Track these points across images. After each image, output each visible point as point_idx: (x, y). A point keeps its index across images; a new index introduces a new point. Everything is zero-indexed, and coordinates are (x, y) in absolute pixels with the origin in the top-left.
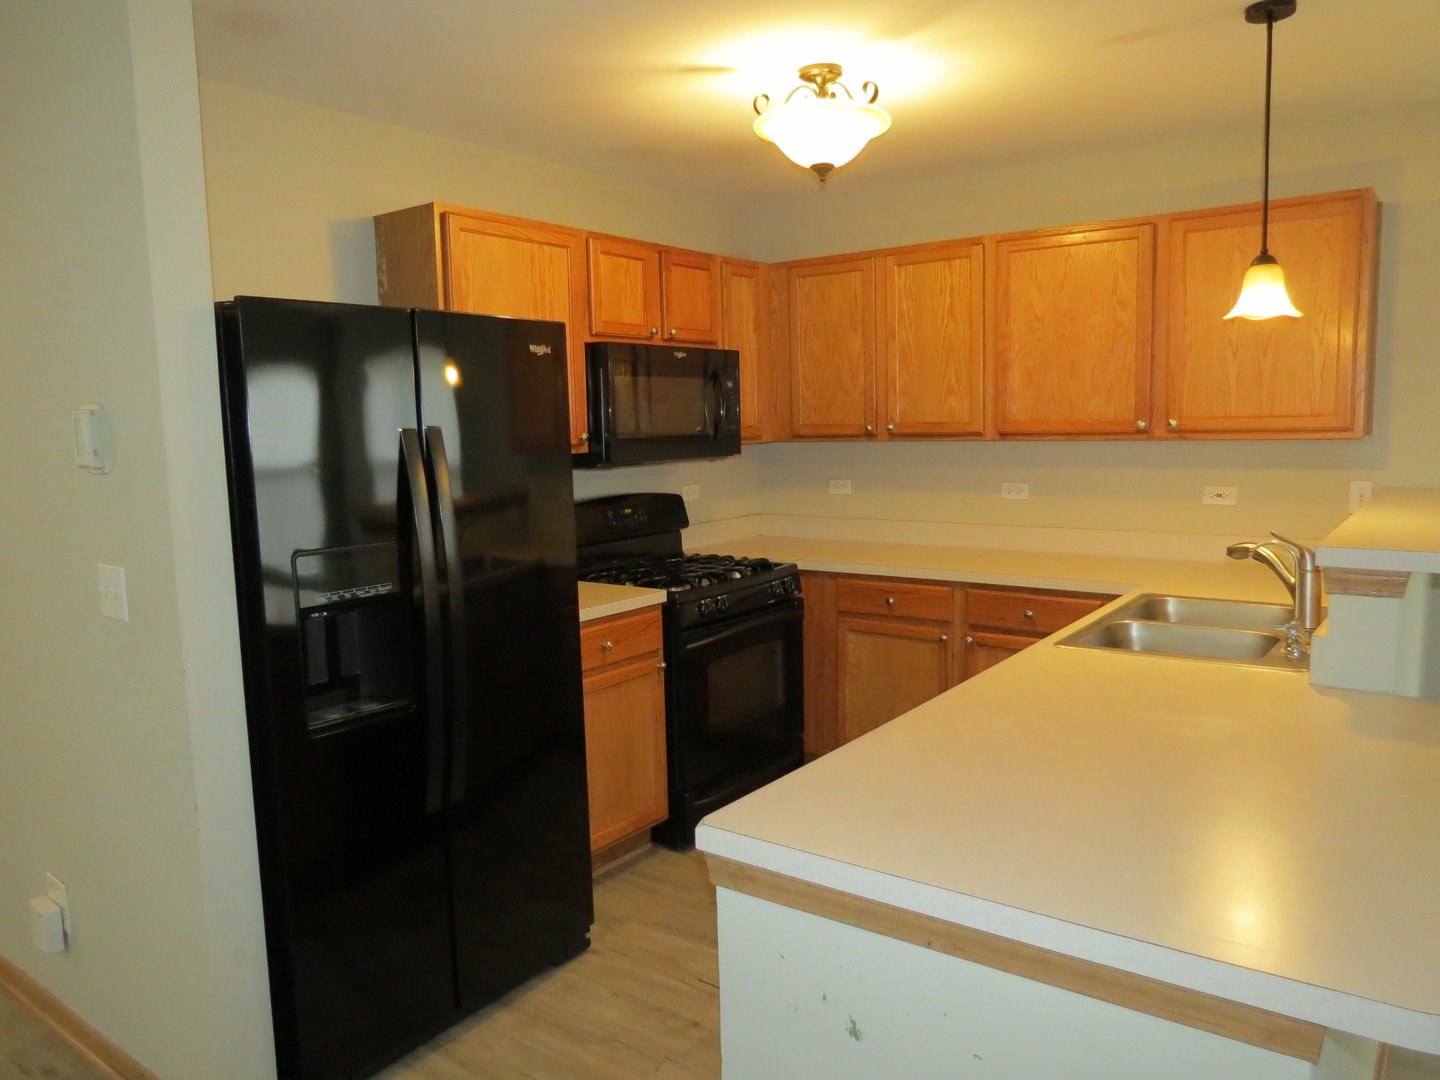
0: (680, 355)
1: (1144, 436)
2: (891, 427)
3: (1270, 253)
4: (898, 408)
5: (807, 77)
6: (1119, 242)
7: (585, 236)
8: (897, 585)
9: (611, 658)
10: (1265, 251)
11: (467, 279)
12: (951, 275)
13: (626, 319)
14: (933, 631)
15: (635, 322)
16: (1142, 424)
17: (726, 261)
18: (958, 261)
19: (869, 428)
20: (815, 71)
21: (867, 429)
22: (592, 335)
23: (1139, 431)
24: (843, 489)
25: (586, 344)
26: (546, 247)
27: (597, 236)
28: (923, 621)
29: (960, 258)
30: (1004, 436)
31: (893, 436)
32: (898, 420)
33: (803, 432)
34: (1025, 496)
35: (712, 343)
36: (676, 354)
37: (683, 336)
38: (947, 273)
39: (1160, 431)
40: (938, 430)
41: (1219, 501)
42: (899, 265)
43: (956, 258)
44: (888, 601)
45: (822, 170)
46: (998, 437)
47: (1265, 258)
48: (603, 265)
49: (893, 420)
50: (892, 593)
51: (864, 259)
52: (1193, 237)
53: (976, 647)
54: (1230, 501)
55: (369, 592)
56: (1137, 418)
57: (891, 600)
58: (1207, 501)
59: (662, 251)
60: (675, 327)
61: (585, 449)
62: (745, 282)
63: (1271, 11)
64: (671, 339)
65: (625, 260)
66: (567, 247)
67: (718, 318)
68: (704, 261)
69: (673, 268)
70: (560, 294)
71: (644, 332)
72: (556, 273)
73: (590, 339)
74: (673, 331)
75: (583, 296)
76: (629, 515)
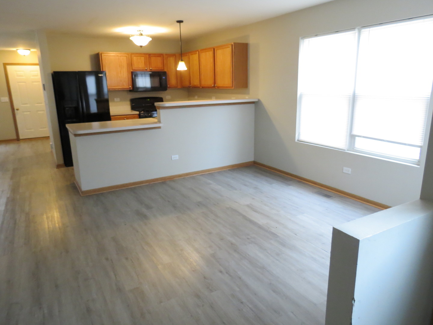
0: (150, 73)
7: (130, 54)
13: (140, 67)
15: (142, 67)
17: (166, 55)
26: (122, 57)
27: (132, 54)
37: (153, 69)
45: (141, 46)
47: (182, 60)
48: (135, 58)
59: (150, 55)
60: (152, 68)
61: (131, 89)
62: (171, 58)
63: (180, 22)
64: (151, 70)
65: (139, 57)
66: (126, 56)
67: (164, 66)
68: (160, 55)
69: (152, 57)
70: (125, 64)
71: (144, 69)
72: (124, 60)
73: (132, 71)
74: (151, 68)
75: (130, 64)
76: (148, 101)
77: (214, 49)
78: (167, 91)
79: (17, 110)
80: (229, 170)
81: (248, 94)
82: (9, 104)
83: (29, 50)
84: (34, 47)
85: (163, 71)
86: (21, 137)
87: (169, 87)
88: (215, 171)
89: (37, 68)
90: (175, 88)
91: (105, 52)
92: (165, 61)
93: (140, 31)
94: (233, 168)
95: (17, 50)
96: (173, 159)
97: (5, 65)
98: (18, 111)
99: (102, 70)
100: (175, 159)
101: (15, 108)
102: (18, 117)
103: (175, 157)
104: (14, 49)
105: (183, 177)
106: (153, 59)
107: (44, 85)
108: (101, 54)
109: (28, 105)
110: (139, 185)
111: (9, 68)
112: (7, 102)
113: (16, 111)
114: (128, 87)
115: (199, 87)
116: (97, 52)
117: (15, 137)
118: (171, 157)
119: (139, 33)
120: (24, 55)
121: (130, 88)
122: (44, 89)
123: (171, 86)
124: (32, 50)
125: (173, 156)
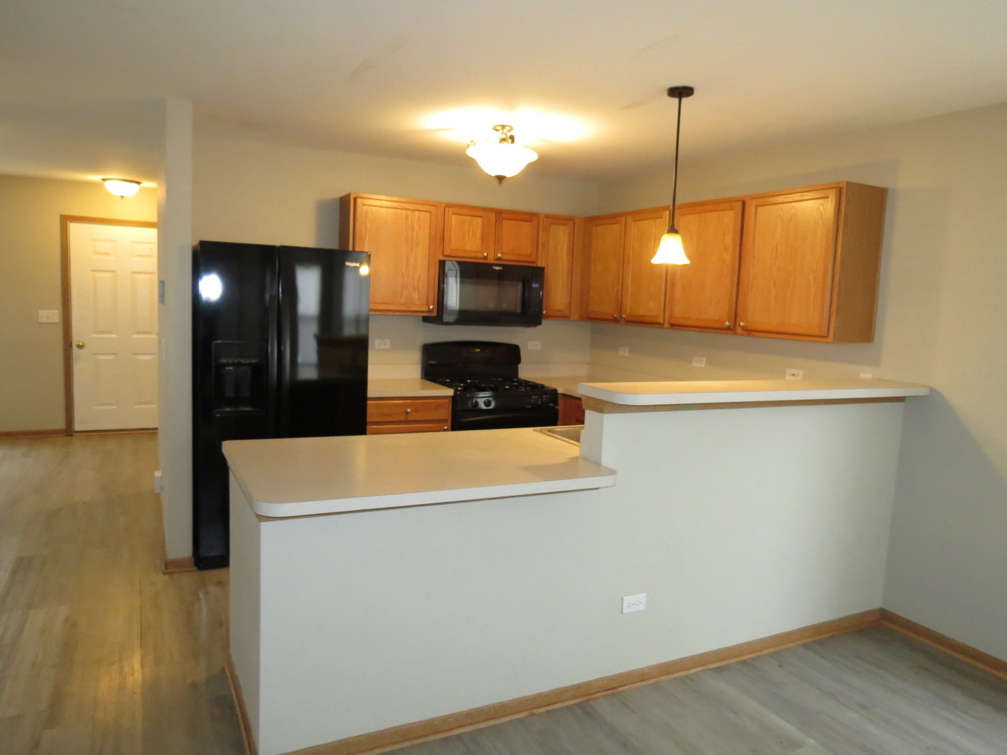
0: (497, 268)
2: (624, 316)
4: (629, 305)
6: (727, 211)
7: (443, 206)
9: (410, 418)
11: (366, 229)
13: (468, 247)
15: (474, 250)
16: (728, 324)
17: (547, 216)
21: (614, 316)
22: (444, 256)
23: (728, 328)
24: (625, 352)
25: (440, 261)
26: (417, 213)
27: (449, 206)
30: (673, 326)
31: (628, 322)
32: (628, 312)
34: (703, 365)
36: (494, 267)
37: (505, 257)
40: (644, 320)
42: (634, 221)
45: (500, 178)
46: (670, 326)
47: (673, 230)
48: (454, 220)
49: (626, 312)
51: (621, 217)
52: (759, 209)
55: (246, 361)
59: (499, 213)
60: (502, 253)
61: (435, 314)
62: (562, 228)
63: (681, 92)
64: (499, 259)
65: (469, 218)
66: (430, 212)
67: (537, 248)
68: (529, 217)
69: (504, 221)
70: (423, 234)
71: (480, 255)
72: (422, 225)
73: (442, 258)
74: (499, 255)
75: (439, 236)
76: (477, 352)
77: (744, 203)
78: (539, 328)
79: (80, 347)
80: (805, 646)
81: (875, 362)
82: (59, 331)
83: (138, 183)
84: (151, 175)
85: (534, 265)
86: (78, 426)
87: (548, 317)
88: (760, 654)
89: (152, 234)
90: (563, 317)
91: (369, 196)
92: (540, 234)
93: (503, 127)
94: (817, 638)
95: (104, 180)
96: (625, 611)
97: (65, 220)
98: (82, 351)
99: (351, 249)
100: (634, 609)
101: (76, 339)
102: (78, 367)
103: (636, 602)
104: (95, 178)
105: (652, 681)
106: (507, 224)
107: (162, 284)
108: (355, 199)
109: (114, 336)
110: (492, 723)
111: (74, 227)
112: (57, 323)
113: (75, 350)
114: (425, 309)
115: (660, 324)
116: (343, 193)
117: (60, 424)
118: (623, 599)
119: (500, 135)
120: (122, 197)
121: (430, 311)
122: (162, 297)
123: (551, 314)
124: (147, 184)
125: (625, 598)
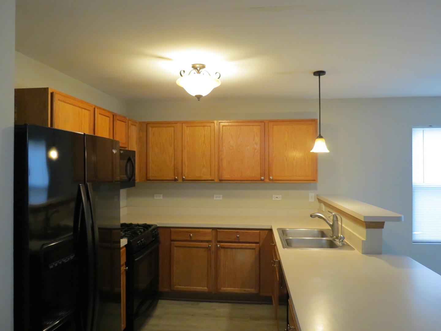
0: (122, 152)
1: (262, 181)
2: (184, 177)
3: (321, 135)
4: (186, 171)
5: (194, 67)
6: (255, 126)
7: (94, 107)
8: (193, 230)
10: (320, 135)
12: (204, 131)
14: (206, 244)
16: (263, 178)
17: (129, 120)
18: (206, 127)
19: (176, 177)
20: (198, 66)
21: (175, 178)
23: (261, 180)
27: (97, 107)
28: (202, 241)
29: (207, 126)
30: (221, 181)
31: (184, 180)
32: (186, 175)
33: (151, 178)
34: (221, 199)
35: (125, 148)
38: (203, 130)
39: (267, 180)
40: (200, 179)
41: (277, 199)
42: (187, 127)
43: (206, 126)
44: (190, 235)
45: (199, 97)
46: (219, 181)
47: (320, 137)
48: (99, 118)
49: (184, 176)
50: (191, 232)
51: (175, 123)
52: (275, 127)
53: (220, 248)
54: (280, 199)
55: (67, 259)
56: (261, 176)
57: (191, 235)
58: (274, 199)
59: (114, 115)
62: (134, 127)
63: (319, 73)
66: (90, 111)
68: (125, 119)
106: (118, 125)
108: (52, 94)
